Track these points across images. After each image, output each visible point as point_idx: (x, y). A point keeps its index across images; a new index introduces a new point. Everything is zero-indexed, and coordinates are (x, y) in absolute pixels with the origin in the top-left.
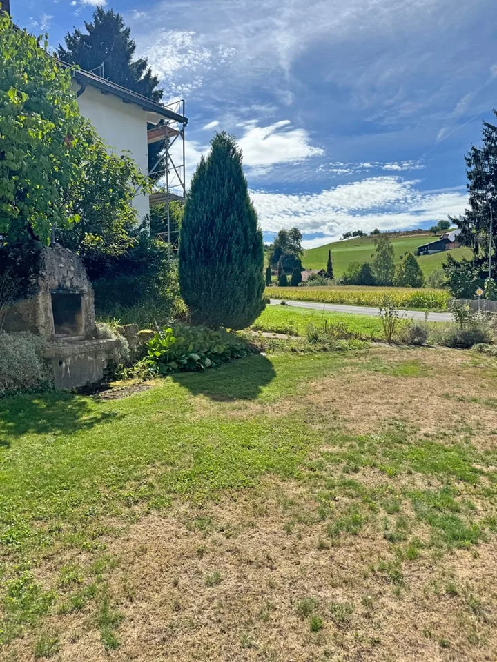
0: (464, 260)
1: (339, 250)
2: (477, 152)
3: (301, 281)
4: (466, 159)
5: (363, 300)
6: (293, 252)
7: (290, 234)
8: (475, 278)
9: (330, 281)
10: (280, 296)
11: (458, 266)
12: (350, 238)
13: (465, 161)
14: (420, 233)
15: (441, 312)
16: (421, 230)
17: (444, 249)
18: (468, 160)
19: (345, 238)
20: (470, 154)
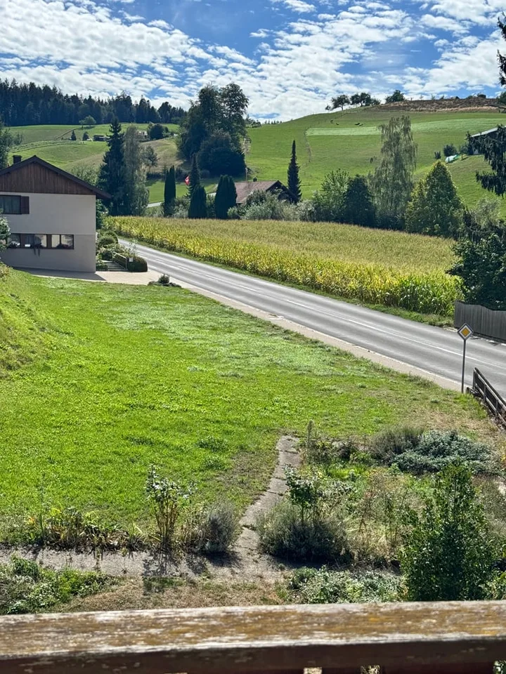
1: (324, 132)
3: (234, 204)
5: (320, 280)
6: (227, 134)
7: (224, 96)
9: (289, 209)
10: (178, 247)
12: (346, 107)
14: (479, 104)
15: (441, 326)
16: (483, 96)
19: (336, 106)
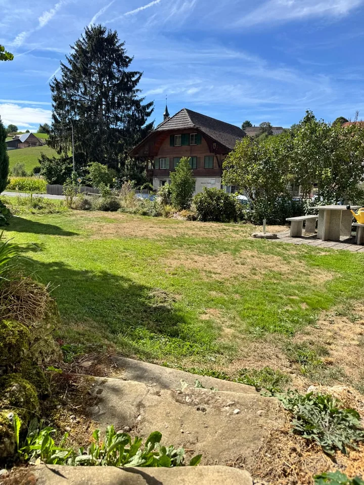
0: (54, 158)
2: (58, 83)
4: (50, 85)
8: (64, 171)
11: (51, 161)
13: (50, 87)
17: (17, 148)
18: (52, 87)
20: (54, 83)
